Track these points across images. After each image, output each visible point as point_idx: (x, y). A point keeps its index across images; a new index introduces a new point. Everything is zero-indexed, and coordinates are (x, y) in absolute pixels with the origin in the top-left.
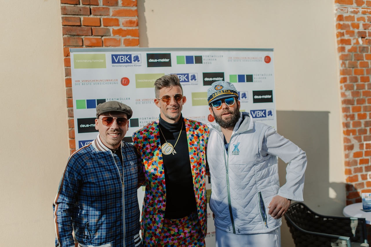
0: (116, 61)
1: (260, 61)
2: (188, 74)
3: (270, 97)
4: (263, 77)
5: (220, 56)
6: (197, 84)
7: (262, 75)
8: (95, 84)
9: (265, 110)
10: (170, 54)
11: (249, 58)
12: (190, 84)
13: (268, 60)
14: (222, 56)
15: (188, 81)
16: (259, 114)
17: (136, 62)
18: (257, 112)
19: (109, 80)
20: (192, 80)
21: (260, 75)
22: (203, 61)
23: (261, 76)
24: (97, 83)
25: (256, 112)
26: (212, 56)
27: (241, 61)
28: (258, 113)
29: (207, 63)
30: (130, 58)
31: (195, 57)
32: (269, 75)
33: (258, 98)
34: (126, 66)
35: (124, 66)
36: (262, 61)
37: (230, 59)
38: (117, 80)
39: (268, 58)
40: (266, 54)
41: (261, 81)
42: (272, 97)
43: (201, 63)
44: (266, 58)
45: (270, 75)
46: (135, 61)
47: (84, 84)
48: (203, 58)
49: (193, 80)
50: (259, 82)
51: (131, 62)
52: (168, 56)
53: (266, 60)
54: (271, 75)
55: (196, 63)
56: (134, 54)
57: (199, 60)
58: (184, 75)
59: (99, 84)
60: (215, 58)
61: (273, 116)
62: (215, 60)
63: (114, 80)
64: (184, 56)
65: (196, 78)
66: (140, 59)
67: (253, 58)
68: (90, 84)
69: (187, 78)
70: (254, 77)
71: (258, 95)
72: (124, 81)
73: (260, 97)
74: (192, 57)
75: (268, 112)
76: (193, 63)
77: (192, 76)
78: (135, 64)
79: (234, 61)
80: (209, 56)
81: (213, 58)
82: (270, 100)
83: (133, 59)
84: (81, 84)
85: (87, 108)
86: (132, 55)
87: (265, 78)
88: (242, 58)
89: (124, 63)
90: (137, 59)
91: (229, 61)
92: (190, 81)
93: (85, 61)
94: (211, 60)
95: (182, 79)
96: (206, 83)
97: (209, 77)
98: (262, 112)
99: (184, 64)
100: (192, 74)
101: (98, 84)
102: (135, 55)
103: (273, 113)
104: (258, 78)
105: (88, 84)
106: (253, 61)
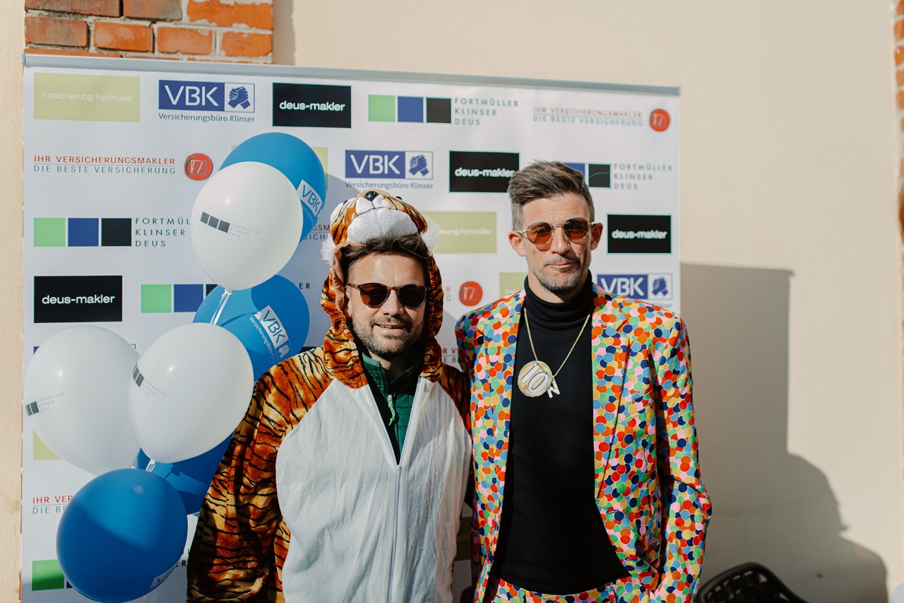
0: (174, 103)
1: (634, 123)
2: (402, 155)
3: (661, 235)
4: (642, 172)
5: (509, 102)
6: (428, 186)
7: (641, 167)
8: (100, 170)
9: (645, 277)
10: (347, 90)
11: (600, 113)
12: (406, 186)
13: (660, 121)
14: (516, 104)
15: (402, 176)
16: (625, 287)
17: (239, 107)
18: (620, 280)
19: (145, 161)
20: (413, 171)
21: (634, 165)
22: (454, 116)
23: (636, 172)
24: (106, 169)
25: (615, 280)
26: (484, 102)
27: (573, 121)
28: (623, 283)
29: (467, 122)
30: (219, 95)
31: (429, 100)
32: (661, 168)
33: (623, 239)
34: (204, 119)
35: (198, 118)
36: (640, 125)
37: (540, 113)
38: (172, 161)
39: (662, 117)
40: (655, 102)
41: (636, 187)
42: (668, 236)
43: (448, 120)
44: (656, 115)
45: (667, 168)
46: (233, 104)
47: (63, 169)
48: (454, 106)
49: (419, 174)
50: (629, 187)
51: (221, 108)
52: (342, 94)
53: (655, 122)
54: (670, 168)
55: (428, 121)
56: (231, 82)
57: (440, 111)
58: (391, 155)
59: (114, 170)
60: (491, 108)
61: (668, 296)
62: (491, 113)
63: (162, 161)
64: (393, 97)
65: (429, 167)
66: (250, 99)
67: (616, 114)
68: (82, 169)
69: (400, 164)
70: (613, 172)
71: (626, 230)
72: (197, 165)
73: (631, 235)
74: (421, 99)
75: (655, 282)
76: (422, 121)
77: (413, 158)
78: (232, 114)
79: (553, 119)
80: (474, 102)
81: (485, 108)
82: (663, 246)
83: (227, 99)
84: (53, 168)
85: (69, 245)
86: (226, 86)
87: (650, 177)
88: (579, 112)
89: (199, 108)
90: (241, 97)
91: (535, 119)
92: (408, 174)
93: (73, 97)
94: (479, 112)
95: (381, 167)
96: (457, 185)
97: (471, 168)
98: (635, 282)
99: (394, 121)
100: (415, 155)
101: (111, 170)
102: (236, 87)
103: (668, 288)
104: (627, 177)
105: (77, 169)
106: (612, 122)
